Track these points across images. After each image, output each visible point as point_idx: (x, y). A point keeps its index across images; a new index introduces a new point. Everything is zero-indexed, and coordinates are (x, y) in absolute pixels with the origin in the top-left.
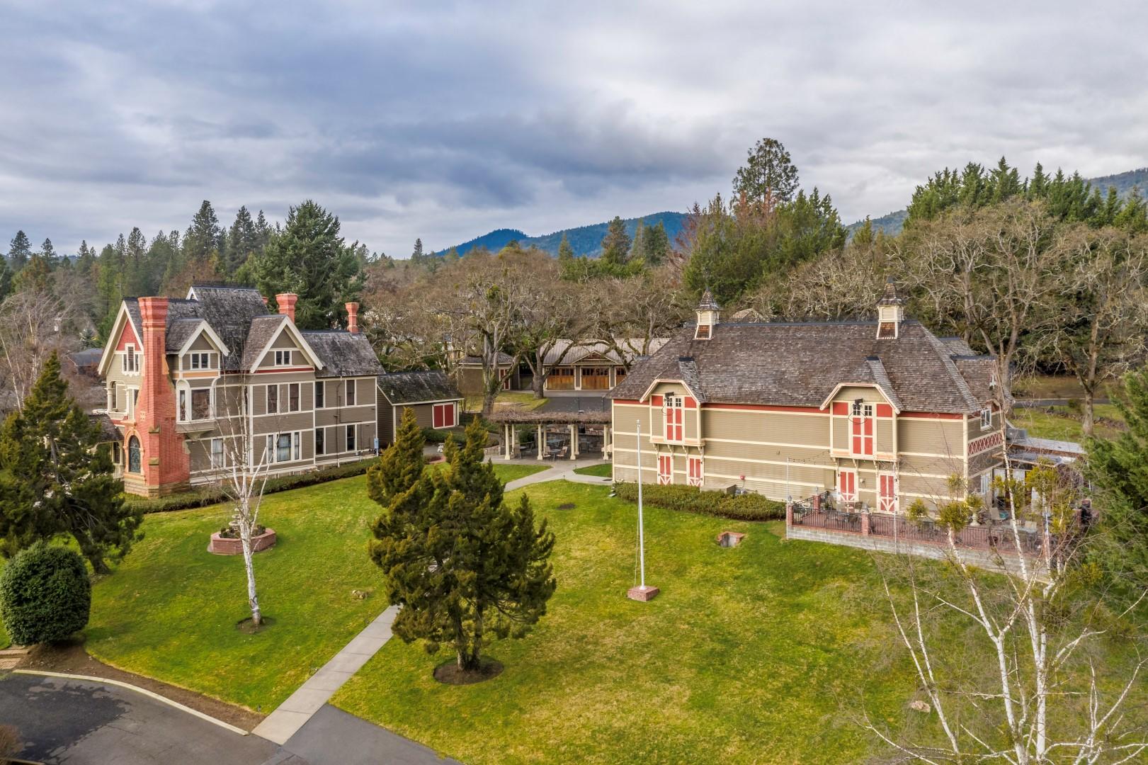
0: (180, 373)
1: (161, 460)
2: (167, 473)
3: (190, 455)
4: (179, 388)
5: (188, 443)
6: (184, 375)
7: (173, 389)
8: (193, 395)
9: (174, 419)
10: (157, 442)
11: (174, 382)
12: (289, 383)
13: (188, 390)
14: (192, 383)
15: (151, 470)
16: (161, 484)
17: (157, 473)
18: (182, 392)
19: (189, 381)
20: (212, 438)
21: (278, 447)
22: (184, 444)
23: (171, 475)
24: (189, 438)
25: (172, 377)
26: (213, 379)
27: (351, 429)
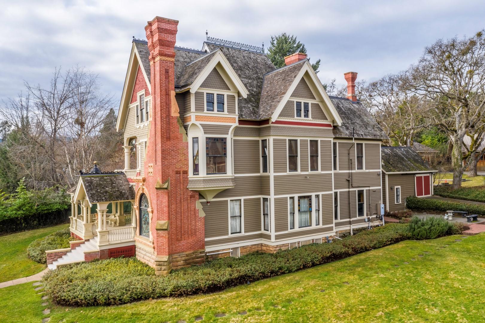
0: (192, 116)
1: (170, 224)
2: (178, 240)
3: (205, 218)
4: (192, 134)
5: (202, 203)
6: (197, 118)
7: (184, 136)
8: (207, 143)
9: (186, 172)
10: (165, 200)
11: (186, 128)
12: (309, 139)
13: (202, 137)
14: (206, 129)
15: (158, 236)
16: (170, 254)
17: (165, 241)
18: (195, 140)
19: (202, 125)
20: (229, 199)
21: (299, 210)
22: (198, 204)
23: (183, 242)
24: (204, 198)
25: (183, 119)
26: (230, 126)
27: (361, 193)
